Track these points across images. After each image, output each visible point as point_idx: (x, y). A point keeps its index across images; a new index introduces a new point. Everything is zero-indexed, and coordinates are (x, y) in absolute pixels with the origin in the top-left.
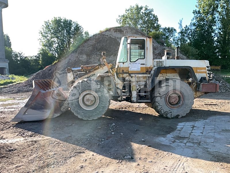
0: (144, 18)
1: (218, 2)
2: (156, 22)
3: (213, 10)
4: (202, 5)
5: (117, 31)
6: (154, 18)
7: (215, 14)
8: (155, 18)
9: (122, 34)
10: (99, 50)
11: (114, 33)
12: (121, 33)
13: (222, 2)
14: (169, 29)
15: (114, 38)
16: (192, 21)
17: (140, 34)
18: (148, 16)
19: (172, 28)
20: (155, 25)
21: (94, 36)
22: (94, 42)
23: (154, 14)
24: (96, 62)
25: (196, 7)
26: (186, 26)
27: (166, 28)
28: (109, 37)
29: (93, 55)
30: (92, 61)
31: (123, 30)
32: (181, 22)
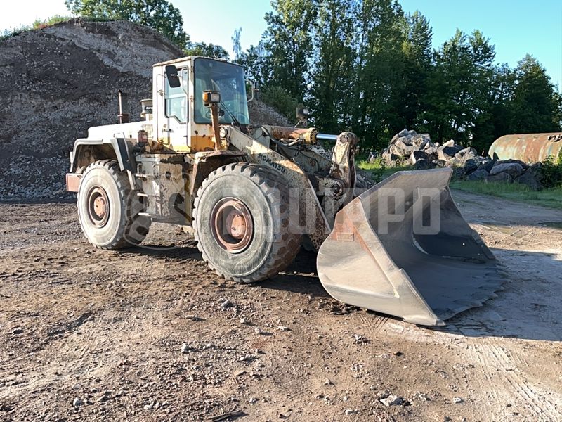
0: (144, 9)
1: (318, 4)
2: (178, 25)
3: (307, 21)
4: (286, 4)
5: (97, 31)
6: (171, 14)
7: (309, 31)
8: (173, 15)
9: (113, 40)
10: (36, 80)
11: (84, 34)
12: (110, 39)
13: (325, 4)
14: (211, 47)
15: (87, 48)
16: (263, 39)
17: (166, 48)
18: (156, 5)
19: (219, 48)
20: (176, 33)
21: (15, 34)
22: (18, 52)
23: (171, 5)
24: (27, 113)
25: (273, 6)
26: (252, 49)
27: (204, 45)
28: (68, 45)
29: (19, 94)
30: (14, 110)
31: (114, 28)
32: (238, 35)
